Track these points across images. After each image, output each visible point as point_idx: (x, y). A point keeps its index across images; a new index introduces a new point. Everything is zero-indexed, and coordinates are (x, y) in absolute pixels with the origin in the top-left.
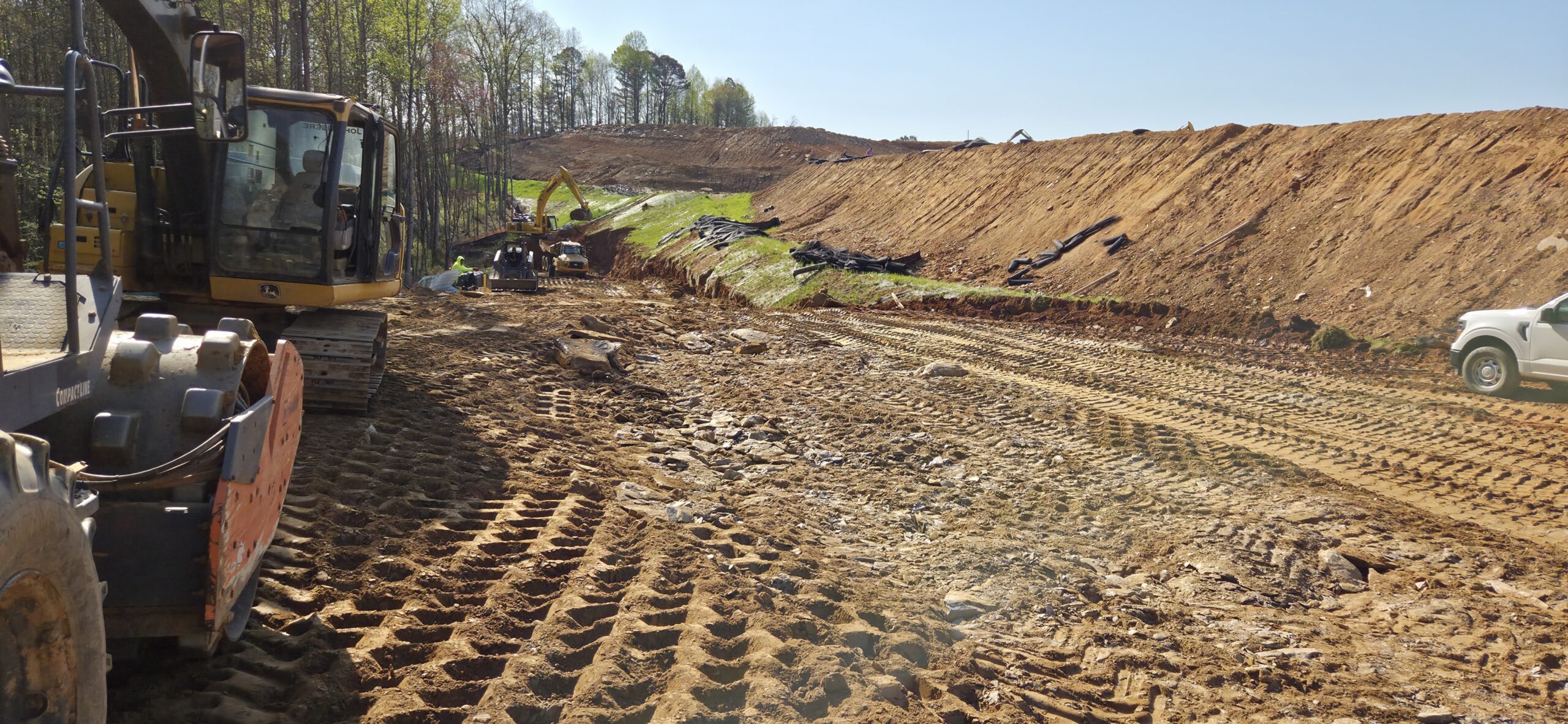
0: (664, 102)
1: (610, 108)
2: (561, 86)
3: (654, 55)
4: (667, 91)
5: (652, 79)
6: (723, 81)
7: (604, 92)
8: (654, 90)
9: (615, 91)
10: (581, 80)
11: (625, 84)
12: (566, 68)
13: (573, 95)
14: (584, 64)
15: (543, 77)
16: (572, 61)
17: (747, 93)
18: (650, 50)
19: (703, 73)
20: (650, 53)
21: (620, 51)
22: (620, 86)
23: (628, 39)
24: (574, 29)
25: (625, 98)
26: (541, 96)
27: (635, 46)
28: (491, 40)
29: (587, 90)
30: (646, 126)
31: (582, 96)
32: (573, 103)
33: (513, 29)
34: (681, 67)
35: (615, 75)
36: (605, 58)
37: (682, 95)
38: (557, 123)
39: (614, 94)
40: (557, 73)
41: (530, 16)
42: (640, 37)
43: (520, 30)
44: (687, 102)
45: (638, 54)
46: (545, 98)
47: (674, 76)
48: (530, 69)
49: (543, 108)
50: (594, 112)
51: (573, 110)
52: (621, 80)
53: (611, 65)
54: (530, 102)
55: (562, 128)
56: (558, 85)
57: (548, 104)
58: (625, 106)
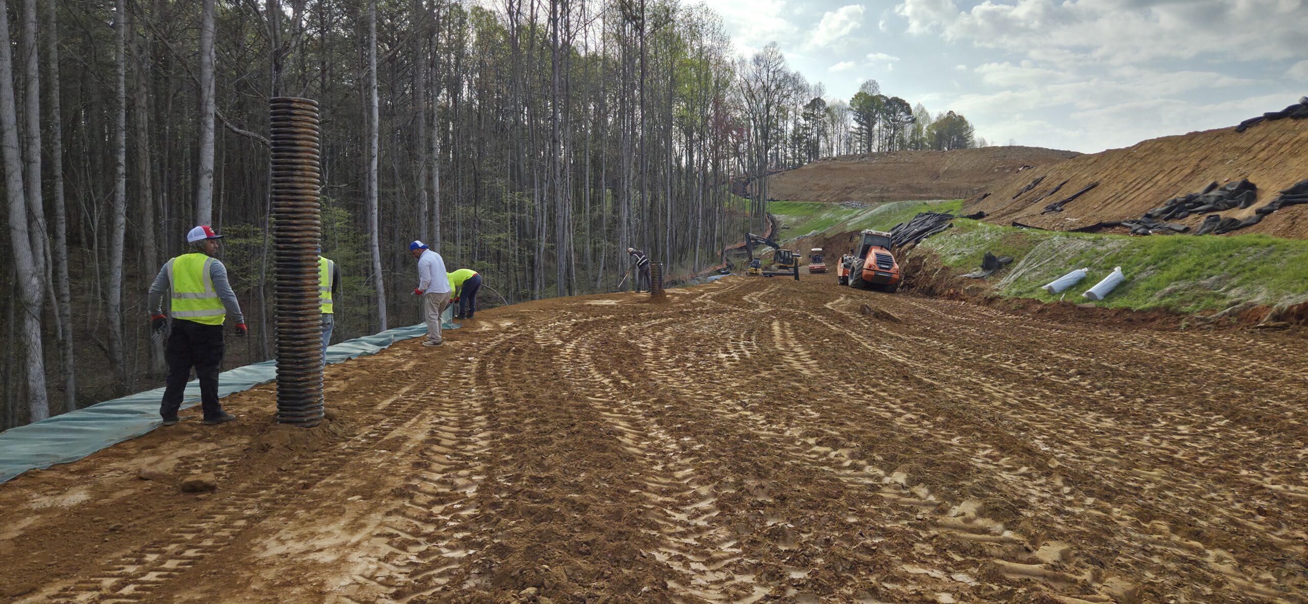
0: (893, 135)
1: (848, 143)
2: (809, 128)
3: (886, 98)
4: (897, 127)
5: (884, 117)
6: (945, 115)
7: (843, 130)
8: (885, 126)
9: (853, 130)
10: (825, 123)
11: (861, 124)
12: (813, 115)
13: (818, 136)
14: (828, 110)
15: (795, 123)
16: (818, 108)
17: (966, 122)
18: (882, 94)
19: (927, 109)
20: (883, 96)
21: (858, 96)
22: (856, 125)
23: (864, 86)
24: (820, 83)
25: (861, 134)
26: (793, 138)
27: (869, 93)
28: (757, 97)
29: (829, 130)
30: (879, 154)
31: (826, 135)
32: (818, 141)
33: (773, 88)
34: (908, 105)
35: (852, 117)
37: (909, 129)
38: (805, 159)
39: (851, 132)
41: (786, 76)
42: (872, 84)
43: (778, 87)
44: (913, 134)
45: (873, 99)
46: (797, 139)
47: (902, 114)
48: (785, 118)
49: (795, 148)
50: (835, 148)
51: (818, 147)
52: (857, 121)
53: (849, 109)
54: (785, 142)
55: (809, 162)
56: (807, 128)
57: (799, 144)
58: (861, 141)
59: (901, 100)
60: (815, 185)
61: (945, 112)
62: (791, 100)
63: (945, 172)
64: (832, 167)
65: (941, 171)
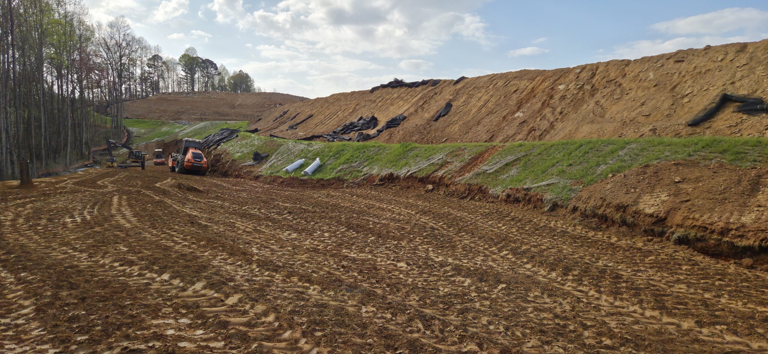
0: (207, 82)
1: (179, 84)
2: (152, 73)
3: (201, 59)
4: (210, 77)
5: (201, 70)
6: (238, 72)
7: (175, 77)
8: (202, 76)
9: (181, 76)
10: (162, 71)
11: (187, 73)
12: (154, 65)
13: (158, 79)
14: (164, 63)
15: (142, 69)
16: (157, 61)
17: (250, 77)
18: (199, 56)
19: (227, 68)
20: (199, 58)
21: (184, 56)
22: (184, 74)
23: (187, 50)
24: (158, 45)
25: (187, 79)
26: (141, 78)
27: (191, 55)
28: (112, 49)
29: (166, 75)
30: (199, 92)
31: (163, 79)
32: (158, 81)
33: (124, 44)
34: (215, 64)
35: (181, 68)
36: (175, 60)
37: (217, 79)
38: (150, 92)
39: (180, 78)
40: (149, 67)
41: (133, 38)
42: (193, 49)
43: (128, 44)
44: (219, 81)
45: (194, 59)
46: (144, 79)
47: (212, 69)
48: (134, 65)
49: (142, 85)
50: (170, 87)
51: (159, 84)
52: (184, 71)
53: (178, 64)
54: (135, 81)
55: (153, 95)
56: (150, 73)
57: (145, 83)
58: (187, 84)
59: (211, 61)
60: (157, 109)
61: (238, 70)
62: (138, 54)
63: (238, 105)
64: (168, 98)
65: (236, 105)
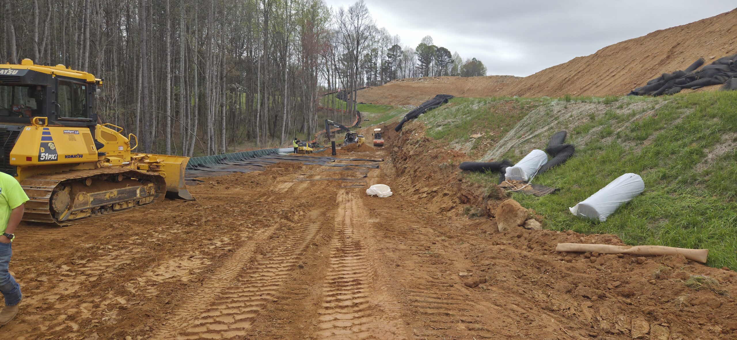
0: (441, 70)
3: (437, 47)
4: (443, 65)
5: (435, 59)
6: (471, 60)
7: (411, 66)
8: (436, 64)
10: (401, 60)
12: (393, 55)
13: (396, 68)
14: (402, 52)
15: (382, 59)
16: (397, 51)
17: (482, 64)
18: (434, 44)
19: (461, 56)
21: (421, 45)
22: (420, 63)
23: (424, 39)
24: (397, 35)
25: (422, 69)
26: (381, 68)
27: (427, 44)
29: (403, 65)
31: (401, 69)
32: (396, 71)
34: (449, 52)
35: (417, 58)
36: (412, 49)
37: (450, 67)
39: (416, 67)
40: (389, 57)
41: (376, 29)
42: (430, 38)
44: (453, 69)
45: (429, 47)
46: (384, 69)
47: (446, 57)
48: (376, 55)
51: (396, 74)
52: (420, 60)
53: (415, 53)
54: (376, 71)
56: (389, 63)
57: (385, 73)
58: (422, 73)
59: (445, 49)
60: (390, 95)
62: (380, 44)
64: (401, 85)
65: (466, 90)
